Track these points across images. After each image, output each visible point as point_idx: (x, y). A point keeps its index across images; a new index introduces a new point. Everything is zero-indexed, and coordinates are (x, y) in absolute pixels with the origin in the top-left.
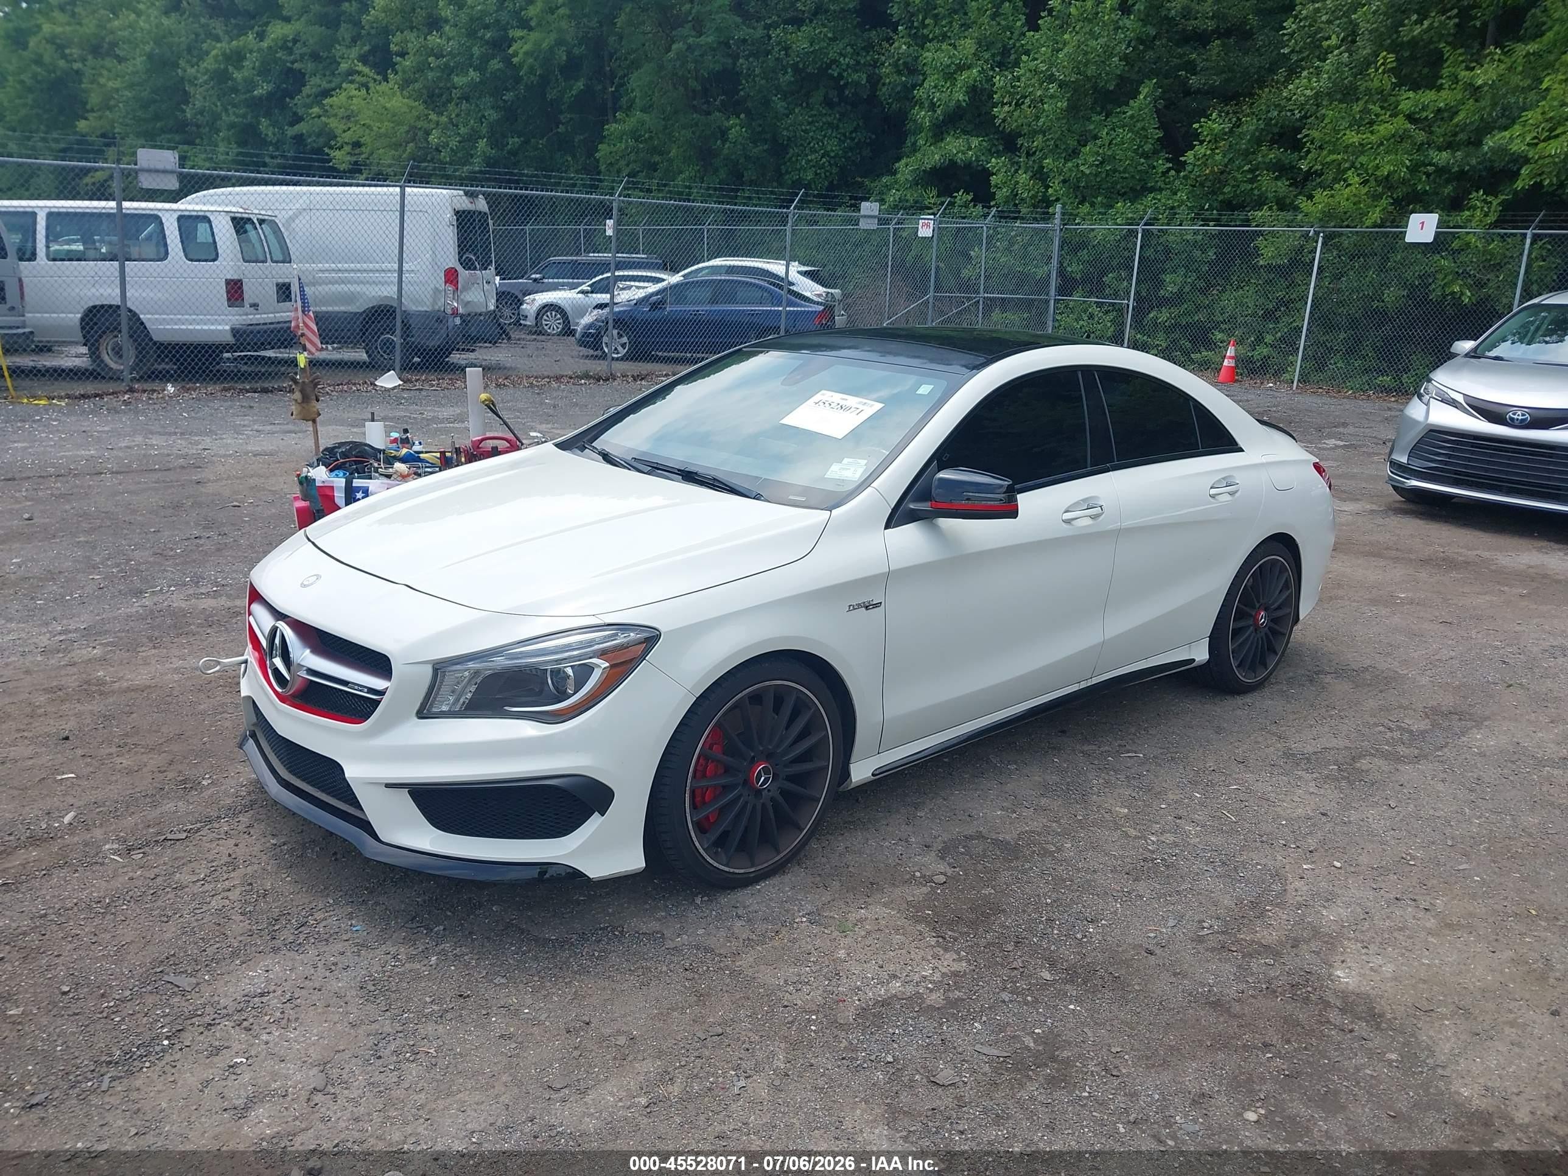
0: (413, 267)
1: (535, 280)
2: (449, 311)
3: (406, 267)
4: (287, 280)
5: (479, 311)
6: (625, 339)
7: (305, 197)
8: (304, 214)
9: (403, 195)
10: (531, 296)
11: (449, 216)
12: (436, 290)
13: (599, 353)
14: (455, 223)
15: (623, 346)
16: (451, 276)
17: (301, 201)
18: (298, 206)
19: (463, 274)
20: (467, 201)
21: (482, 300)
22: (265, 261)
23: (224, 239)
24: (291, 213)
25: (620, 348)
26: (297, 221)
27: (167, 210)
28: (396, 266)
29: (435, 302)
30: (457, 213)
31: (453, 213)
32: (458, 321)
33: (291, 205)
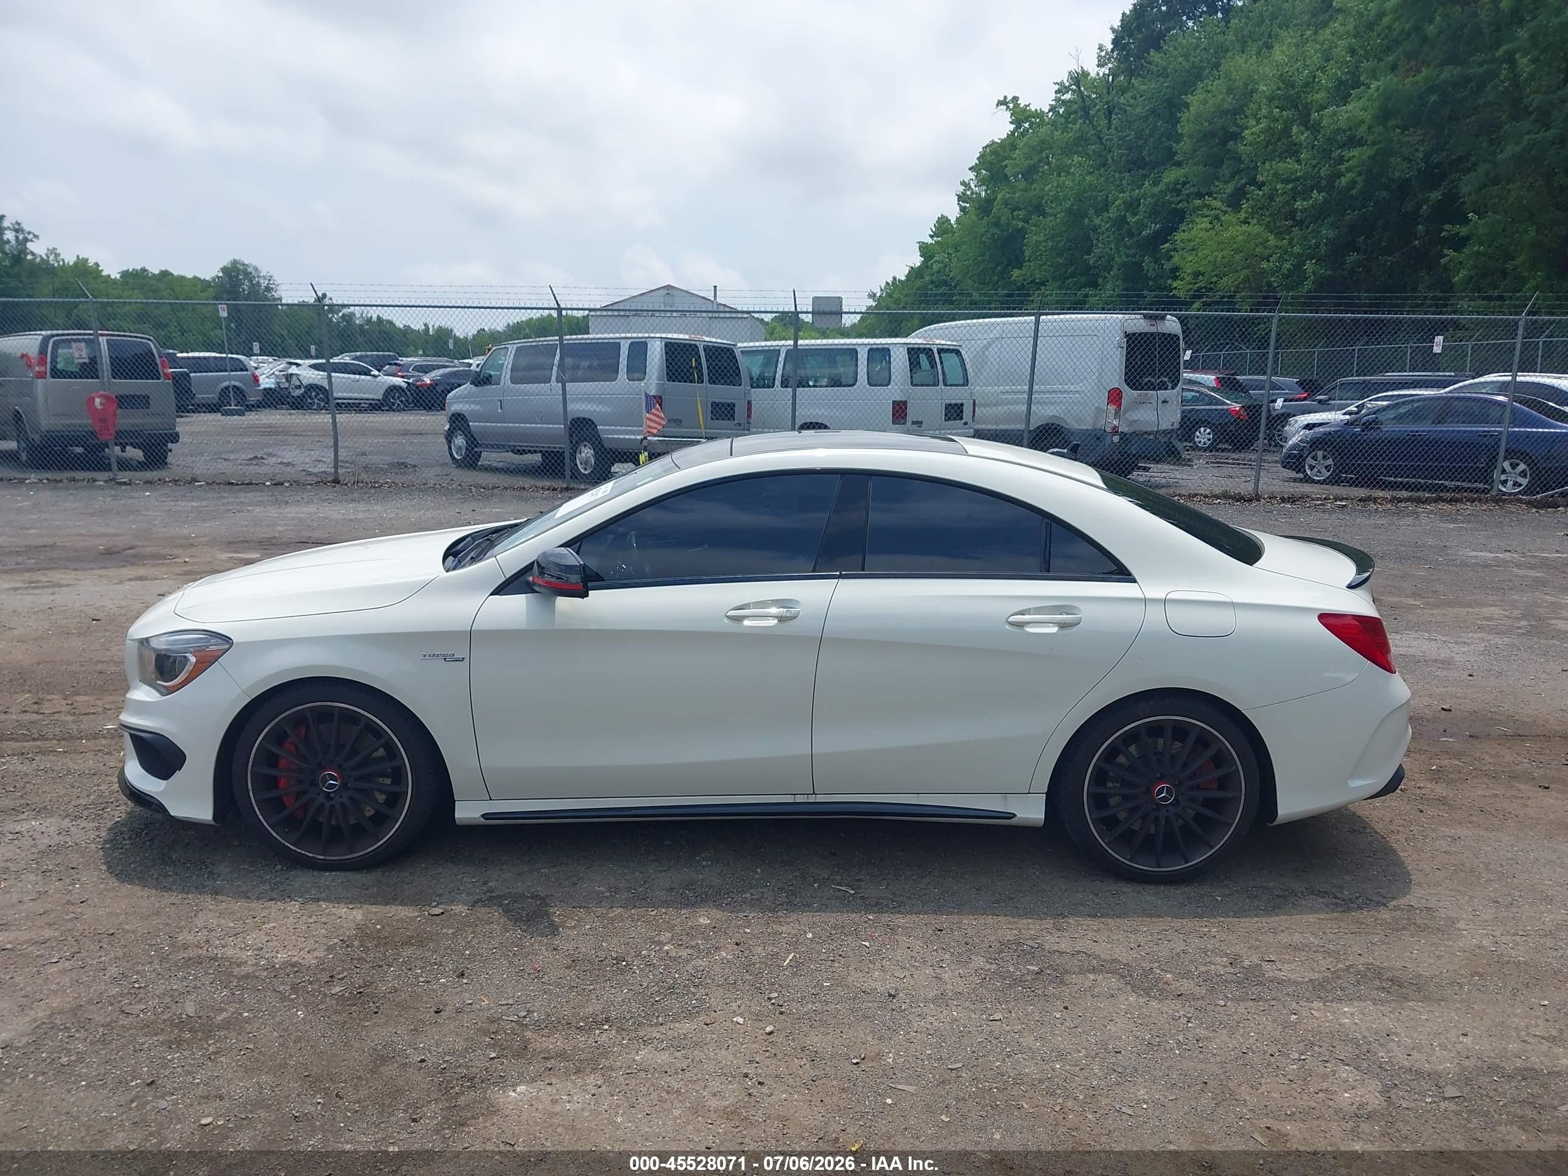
0: (1078, 388)
1: (1320, 401)
2: (1109, 430)
3: (1036, 387)
4: (959, 402)
5: (1149, 429)
6: (1330, 462)
7: (998, 328)
8: (997, 342)
9: (1037, 322)
10: (1296, 418)
11: (1118, 338)
12: (1098, 410)
13: (1301, 476)
14: (1125, 346)
15: (1327, 468)
16: (1115, 396)
17: (995, 332)
18: (991, 335)
19: (1129, 394)
20: (1144, 324)
21: (1155, 418)
22: (936, 384)
23: (897, 367)
24: (985, 342)
25: (1324, 471)
26: (990, 349)
27: (860, 345)
28: (1026, 388)
29: (1095, 423)
30: (1127, 335)
31: (1123, 335)
32: (1116, 439)
33: (985, 335)
